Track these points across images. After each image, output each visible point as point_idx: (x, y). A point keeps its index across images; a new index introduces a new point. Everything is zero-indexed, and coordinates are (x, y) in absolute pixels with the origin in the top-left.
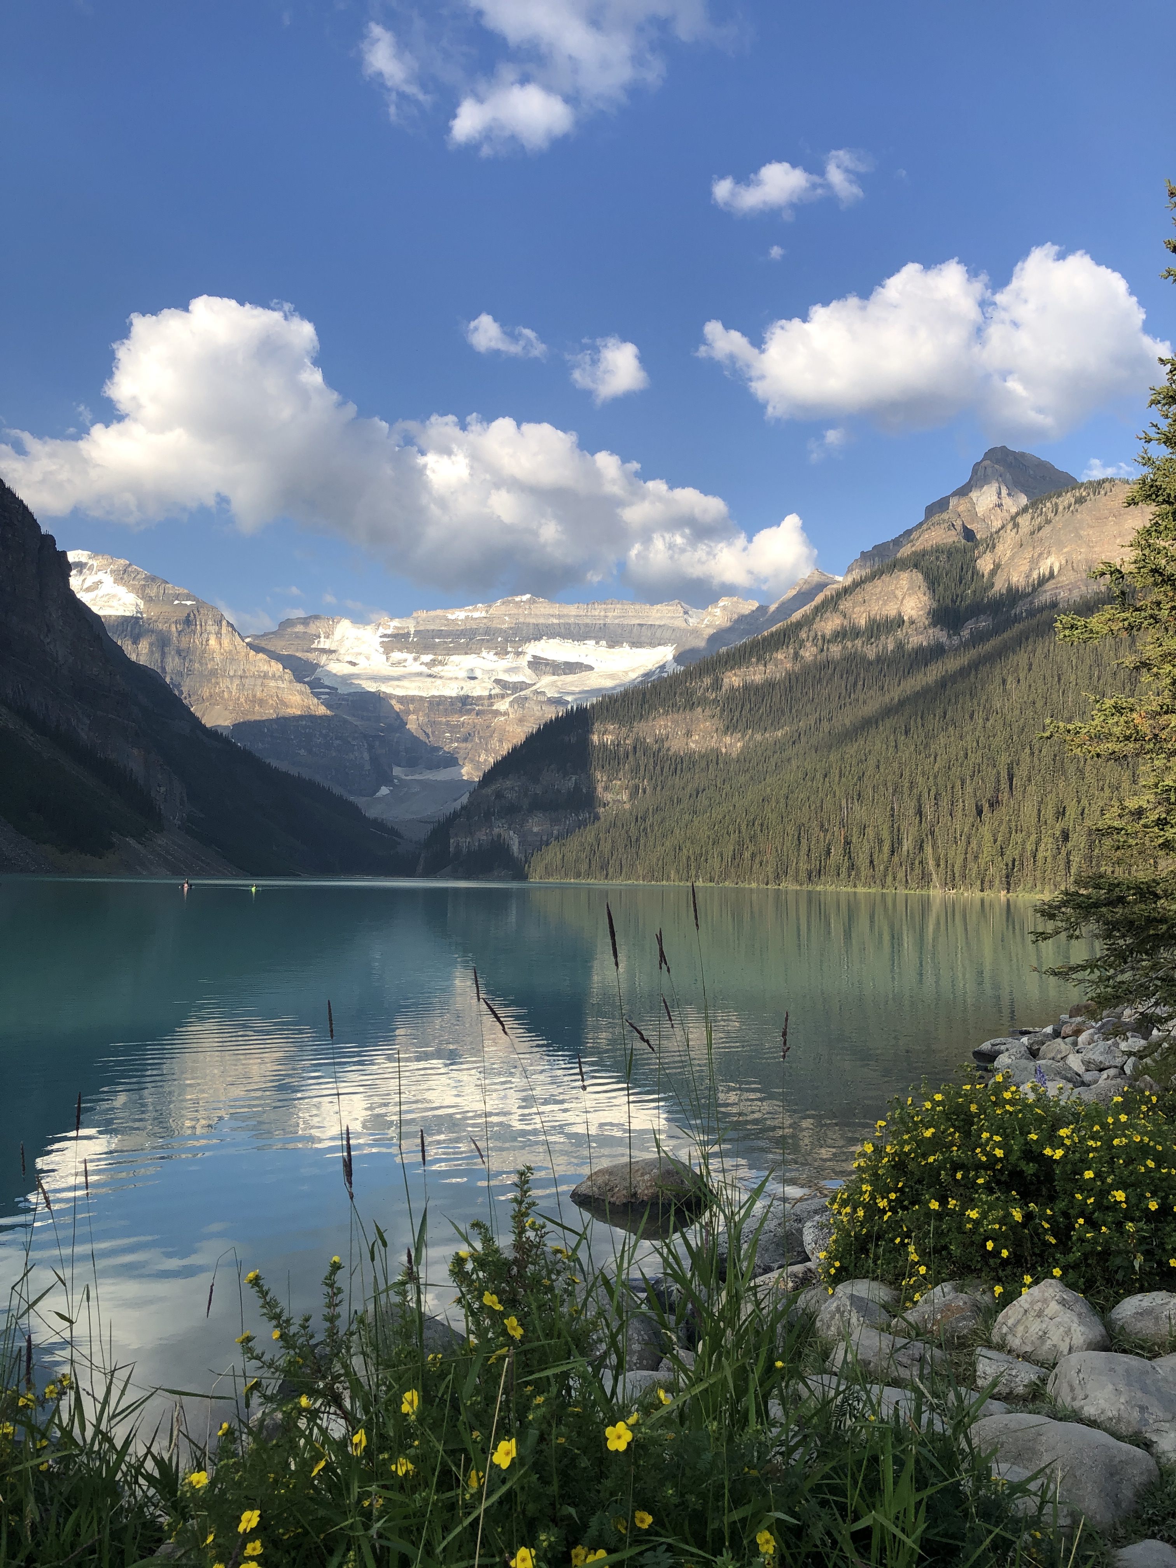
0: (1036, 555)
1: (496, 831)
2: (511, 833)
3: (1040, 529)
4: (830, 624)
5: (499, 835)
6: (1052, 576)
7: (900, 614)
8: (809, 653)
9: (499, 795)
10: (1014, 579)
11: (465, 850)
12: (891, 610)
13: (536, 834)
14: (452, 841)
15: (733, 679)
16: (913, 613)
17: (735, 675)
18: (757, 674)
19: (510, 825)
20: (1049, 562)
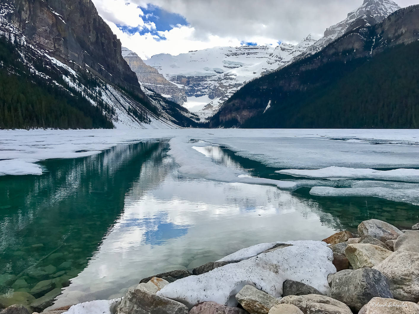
0: (397, 28)
1: (233, 115)
2: (238, 116)
3: (398, 20)
4: (332, 51)
5: (234, 117)
6: (402, 34)
7: (353, 48)
8: (325, 60)
9: (234, 105)
10: (390, 36)
11: (224, 121)
12: (350, 47)
13: (245, 116)
14: (220, 118)
15: (303, 69)
16: (357, 47)
17: (303, 67)
18: (309, 67)
19: (237, 113)
20: (401, 30)
